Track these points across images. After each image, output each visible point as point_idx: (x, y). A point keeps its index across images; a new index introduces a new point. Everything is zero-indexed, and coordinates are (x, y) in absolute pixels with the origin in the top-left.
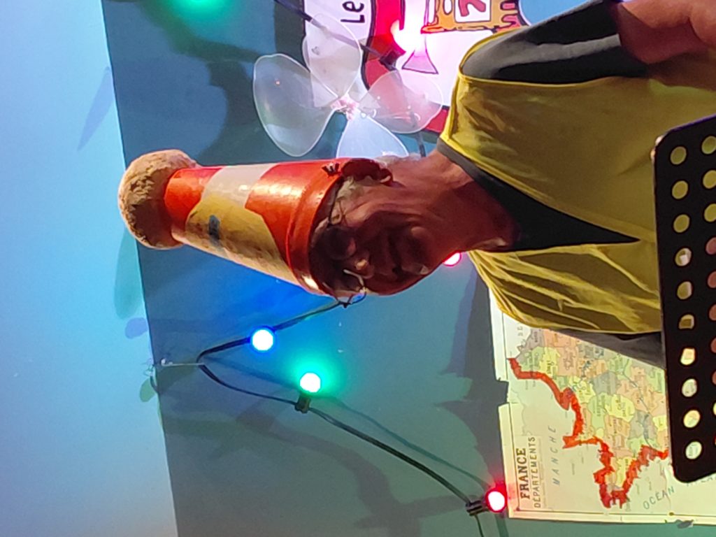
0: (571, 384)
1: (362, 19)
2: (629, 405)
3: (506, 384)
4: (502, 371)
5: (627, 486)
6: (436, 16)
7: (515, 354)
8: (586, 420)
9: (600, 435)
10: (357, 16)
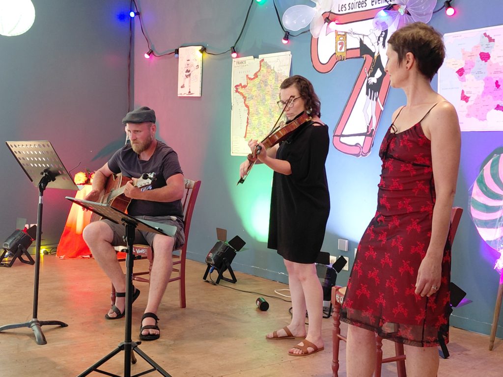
0: (259, 77)
1: (339, 11)
2: (255, 94)
3: (258, 58)
4: (261, 56)
5: (239, 92)
6: (339, 35)
7: (265, 61)
8: (252, 81)
9: (249, 85)
10: (340, 9)
